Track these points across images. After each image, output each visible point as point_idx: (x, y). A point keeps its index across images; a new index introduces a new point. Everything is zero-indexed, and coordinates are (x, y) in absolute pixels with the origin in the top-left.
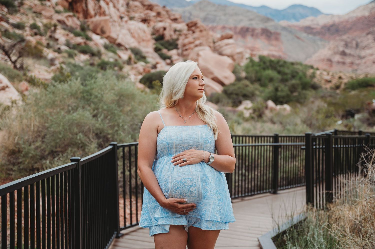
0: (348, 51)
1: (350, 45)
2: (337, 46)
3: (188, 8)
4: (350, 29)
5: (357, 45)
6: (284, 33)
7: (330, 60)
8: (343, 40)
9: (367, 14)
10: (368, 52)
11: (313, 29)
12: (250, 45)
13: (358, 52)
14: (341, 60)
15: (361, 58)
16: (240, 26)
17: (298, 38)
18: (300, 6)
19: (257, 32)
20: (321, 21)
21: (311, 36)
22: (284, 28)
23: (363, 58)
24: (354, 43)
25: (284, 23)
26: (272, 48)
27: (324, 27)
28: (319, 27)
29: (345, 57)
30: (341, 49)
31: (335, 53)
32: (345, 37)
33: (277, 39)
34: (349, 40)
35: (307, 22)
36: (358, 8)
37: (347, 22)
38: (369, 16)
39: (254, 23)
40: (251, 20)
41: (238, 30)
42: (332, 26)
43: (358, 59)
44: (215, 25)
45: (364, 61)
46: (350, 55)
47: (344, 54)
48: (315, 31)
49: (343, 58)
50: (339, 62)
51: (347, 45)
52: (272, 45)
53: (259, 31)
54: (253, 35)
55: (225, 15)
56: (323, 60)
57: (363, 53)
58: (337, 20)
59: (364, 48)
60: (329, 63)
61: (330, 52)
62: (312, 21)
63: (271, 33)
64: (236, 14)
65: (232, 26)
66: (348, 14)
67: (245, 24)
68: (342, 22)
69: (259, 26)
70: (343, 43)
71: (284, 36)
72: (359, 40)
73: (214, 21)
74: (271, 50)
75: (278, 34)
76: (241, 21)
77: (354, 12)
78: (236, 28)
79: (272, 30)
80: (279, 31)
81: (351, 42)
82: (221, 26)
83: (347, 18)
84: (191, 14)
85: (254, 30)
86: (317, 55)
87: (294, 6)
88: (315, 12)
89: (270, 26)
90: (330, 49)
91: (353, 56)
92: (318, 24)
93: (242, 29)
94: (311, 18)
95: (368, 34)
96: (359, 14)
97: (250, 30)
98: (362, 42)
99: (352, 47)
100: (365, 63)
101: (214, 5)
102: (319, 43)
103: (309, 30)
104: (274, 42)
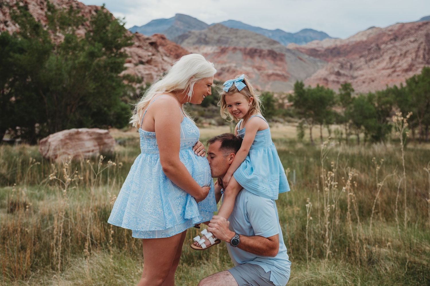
0: (342, 72)
1: (345, 66)
2: (333, 67)
3: (204, 31)
4: (350, 52)
5: (351, 67)
6: (288, 54)
7: (326, 79)
9: (364, 39)
10: (360, 72)
11: (318, 51)
12: (257, 64)
13: (351, 72)
15: (353, 78)
16: (249, 47)
17: (301, 59)
18: (311, 30)
20: (326, 44)
21: (312, 58)
22: (289, 50)
23: (355, 78)
24: (349, 64)
25: (291, 46)
26: (276, 67)
27: (327, 50)
28: (323, 50)
29: (339, 77)
30: (336, 70)
31: (331, 73)
32: (341, 59)
33: (282, 60)
34: (344, 62)
35: (313, 45)
36: (357, 34)
37: (347, 45)
38: (366, 41)
39: (261, 44)
40: (259, 42)
41: (247, 51)
42: (335, 49)
43: (351, 79)
44: (227, 46)
45: (355, 80)
46: (344, 75)
47: (338, 74)
48: (319, 53)
49: (337, 78)
50: (334, 82)
51: (342, 66)
52: (277, 65)
53: (265, 52)
54: (260, 56)
55: (236, 37)
56: (320, 79)
57: (356, 74)
58: (338, 43)
59: (357, 69)
60: (325, 82)
61: (327, 73)
62: (317, 44)
63: (276, 54)
64: (246, 37)
65: (242, 47)
66: (348, 39)
67: (254, 45)
68: (343, 46)
69: (265, 48)
70: (339, 64)
71: (288, 58)
72: (353, 62)
73: (226, 43)
74: (275, 70)
75: (283, 55)
76: (250, 43)
77: (354, 36)
78: (245, 49)
79: (277, 51)
80: (284, 53)
81: (346, 64)
82: (232, 47)
83: (347, 42)
84: (206, 36)
85: (261, 51)
86: (315, 74)
87: (305, 30)
88: (323, 35)
89: (275, 48)
90: (326, 70)
91: (347, 76)
92: (322, 47)
93: (251, 50)
94: (315, 42)
95: (361, 57)
97: (258, 51)
98: (355, 64)
99: (346, 68)
100: (357, 82)
101: (227, 28)
102: (319, 64)
103: (314, 53)
104: (279, 63)
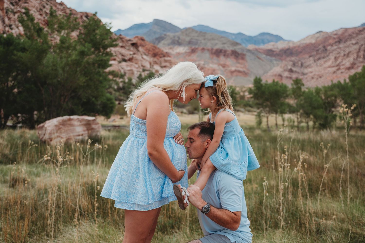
0: (294, 69)
1: (297, 64)
2: (286, 65)
3: (177, 34)
4: (301, 52)
5: (302, 65)
6: (248, 54)
7: (280, 76)
8: (291, 61)
9: (313, 41)
10: (309, 70)
11: (273, 51)
12: (222, 62)
13: (302, 70)
14: (289, 76)
15: (304, 74)
16: (215, 48)
17: (259, 58)
18: (268, 34)
19: (228, 52)
20: (281, 45)
21: (268, 57)
22: (249, 51)
24: (300, 63)
25: (251, 47)
26: (239, 65)
27: (282, 50)
28: (278, 50)
29: (292, 74)
30: (289, 67)
31: (285, 70)
32: (293, 59)
33: (243, 59)
34: (296, 61)
35: (269, 46)
36: (307, 37)
37: (299, 47)
38: (315, 43)
39: (225, 46)
40: (224, 44)
41: (214, 51)
42: (288, 49)
43: (302, 75)
44: (197, 47)
45: (306, 76)
46: (296, 72)
47: (291, 71)
48: (275, 53)
49: (290, 74)
50: (287, 77)
51: (294, 64)
52: (239, 63)
53: (229, 52)
54: (224, 55)
55: (204, 39)
56: (276, 75)
57: (306, 71)
58: (291, 45)
59: (307, 67)
61: (281, 70)
62: (273, 45)
63: (238, 54)
64: (213, 39)
65: (210, 48)
66: (300, 41)
67: (219, 46)
68: (295, 47)
69: (229, 48)
70: (291, 63)
71: (249, 57)
72: (303, 61)
73: (196, 44)
74: (237, 67)
75: (244, 55)
76: (216, 44)
77: (304, 39)
78: (212, 49)
79: (239, 51)
80: (245, 53)
82: (201, 47)
83: (299, 44)
84: (179, 38)
85: (225, 51)
86: (272, 71)
87: (263, 34)
88: (278, 38)
89: (238, 49)
90: (281, 67)
91: (298, 73)
92: (277, 48)
93: (217, 50)
94: (272, 43)
95: (310, 57)
96: (308, 41)
97: (223, 51)
98: (305, 62)
99: (297, 66)
100: (307, 78)
101: (197, 32)
102: (275, 62)
103: (270, 53)
104: (241, 61)
